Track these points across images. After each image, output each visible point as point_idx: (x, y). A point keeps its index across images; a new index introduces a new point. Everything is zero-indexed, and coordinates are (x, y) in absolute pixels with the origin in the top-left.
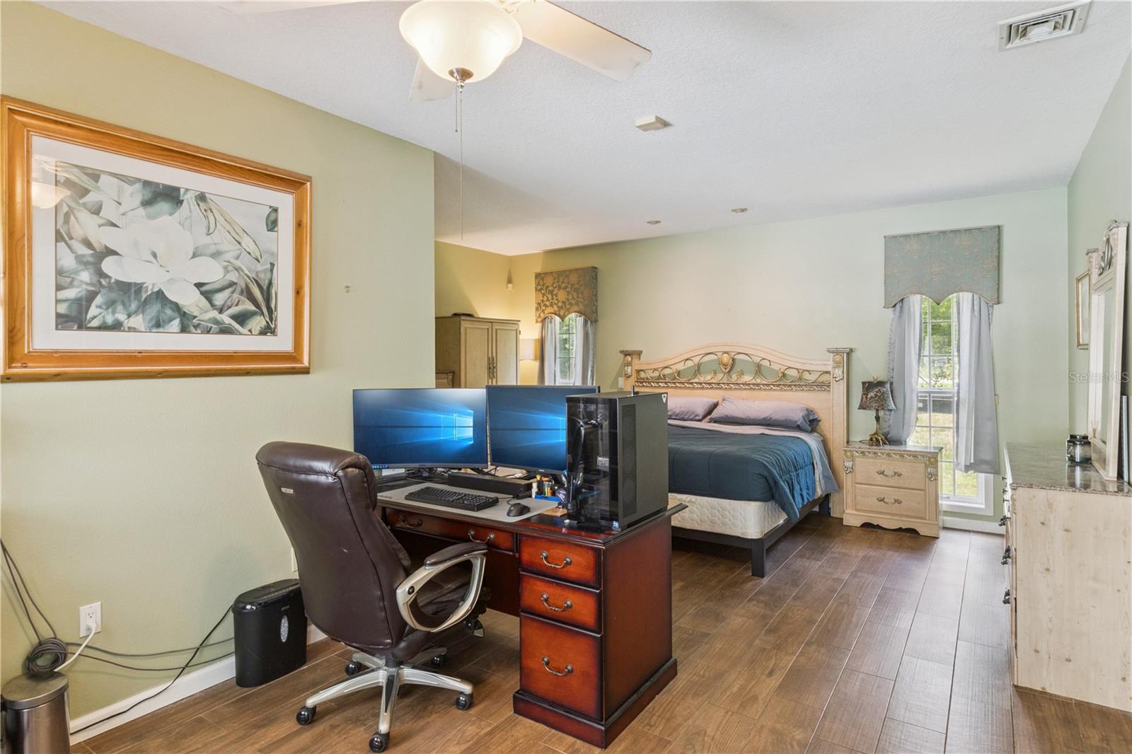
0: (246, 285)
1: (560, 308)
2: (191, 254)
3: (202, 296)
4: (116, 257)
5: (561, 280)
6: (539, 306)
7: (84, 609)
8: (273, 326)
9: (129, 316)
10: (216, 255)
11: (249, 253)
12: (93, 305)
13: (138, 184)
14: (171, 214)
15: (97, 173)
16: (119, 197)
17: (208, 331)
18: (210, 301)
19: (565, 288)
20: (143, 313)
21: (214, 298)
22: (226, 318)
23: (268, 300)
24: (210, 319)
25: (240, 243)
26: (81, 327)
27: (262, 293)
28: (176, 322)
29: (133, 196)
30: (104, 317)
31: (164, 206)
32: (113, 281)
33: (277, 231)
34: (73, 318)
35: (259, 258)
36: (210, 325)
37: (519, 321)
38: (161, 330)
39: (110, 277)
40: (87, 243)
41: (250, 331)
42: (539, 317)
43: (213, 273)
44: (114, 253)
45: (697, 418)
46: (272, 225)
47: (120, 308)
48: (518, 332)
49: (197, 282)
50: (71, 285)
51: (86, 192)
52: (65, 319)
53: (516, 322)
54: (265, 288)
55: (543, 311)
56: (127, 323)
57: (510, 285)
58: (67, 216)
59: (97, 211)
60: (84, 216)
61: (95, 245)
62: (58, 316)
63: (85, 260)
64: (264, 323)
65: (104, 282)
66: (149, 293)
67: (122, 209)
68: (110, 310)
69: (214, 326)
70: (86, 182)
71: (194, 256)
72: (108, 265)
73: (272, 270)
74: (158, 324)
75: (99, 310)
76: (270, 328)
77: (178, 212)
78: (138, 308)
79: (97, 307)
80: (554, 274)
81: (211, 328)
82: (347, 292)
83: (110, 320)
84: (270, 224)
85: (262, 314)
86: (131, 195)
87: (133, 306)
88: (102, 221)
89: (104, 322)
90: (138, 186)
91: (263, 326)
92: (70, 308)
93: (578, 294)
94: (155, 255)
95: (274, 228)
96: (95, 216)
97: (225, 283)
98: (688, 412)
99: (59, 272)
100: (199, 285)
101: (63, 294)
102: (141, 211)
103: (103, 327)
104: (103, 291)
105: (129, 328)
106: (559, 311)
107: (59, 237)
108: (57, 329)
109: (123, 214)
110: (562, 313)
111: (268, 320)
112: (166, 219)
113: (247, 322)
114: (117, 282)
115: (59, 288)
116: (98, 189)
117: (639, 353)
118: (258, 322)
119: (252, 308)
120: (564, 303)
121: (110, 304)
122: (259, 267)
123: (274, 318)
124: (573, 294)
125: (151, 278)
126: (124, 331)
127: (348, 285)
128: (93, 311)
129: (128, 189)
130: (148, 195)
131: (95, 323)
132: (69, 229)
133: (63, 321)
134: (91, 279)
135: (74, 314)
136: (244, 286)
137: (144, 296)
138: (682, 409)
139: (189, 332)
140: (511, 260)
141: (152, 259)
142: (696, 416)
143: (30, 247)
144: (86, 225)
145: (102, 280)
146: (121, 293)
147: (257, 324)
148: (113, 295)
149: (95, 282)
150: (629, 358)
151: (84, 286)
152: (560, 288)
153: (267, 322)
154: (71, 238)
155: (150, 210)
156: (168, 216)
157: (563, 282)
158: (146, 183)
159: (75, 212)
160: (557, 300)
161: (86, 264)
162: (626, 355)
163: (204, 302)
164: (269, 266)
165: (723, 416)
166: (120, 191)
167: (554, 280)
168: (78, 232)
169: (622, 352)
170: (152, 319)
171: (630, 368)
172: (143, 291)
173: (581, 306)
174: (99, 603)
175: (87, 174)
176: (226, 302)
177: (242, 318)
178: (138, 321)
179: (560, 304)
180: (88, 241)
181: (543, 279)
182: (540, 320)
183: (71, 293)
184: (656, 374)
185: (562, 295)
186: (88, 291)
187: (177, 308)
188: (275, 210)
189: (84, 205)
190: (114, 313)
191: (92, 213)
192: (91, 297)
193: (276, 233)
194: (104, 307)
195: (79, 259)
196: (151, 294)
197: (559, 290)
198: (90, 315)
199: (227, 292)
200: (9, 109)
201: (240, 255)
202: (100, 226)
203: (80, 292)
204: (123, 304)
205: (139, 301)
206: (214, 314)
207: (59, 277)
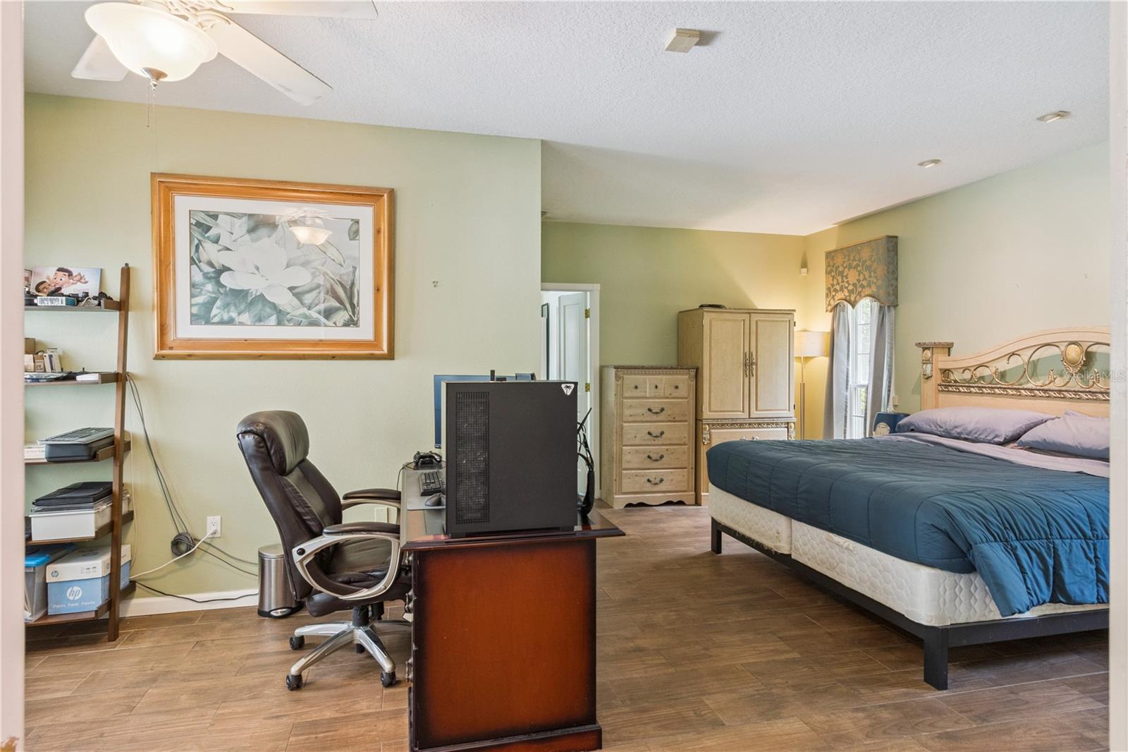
0: (331, 286)
1: (851, 292)
2: (285, 265)
3: (294, 297)
4: (231, 272)
5: (852, 258)
6: (830, 291)
7: (210, 519)
8: (355, 319)
9: (239, 314)
10: (305, 264)
11: (333, 260)
12: (215, 307)
13: (244, 218)
14: (269, 237)
15: (216, 213)
16: (231, 229)
17: (299, 324)
18: (301, 301)
19: (856, 267)
20: (249, 311)
21: (303, 298)
22: (313, 314)
23: (351, 298)
24: (301, 314)
25: (325, 253)
26: (208, 322)
27: (346, 292)
28: (274, 318)
29: (241, 226)
30: (222, 315)
31: (263, 231)
32: (228, 289)
33: (359, 240)
34: (202, 316)
35: (343, 263)
36: (301, 319)
37: (794, 310)
38: (262, 323)
39: (226, 287)
40: (210, 264)
41: (335, 323)
42: (829, 305)
43: (302, 278)
44: (229, 269)
45: (996, 440)
46: (354, 234)
47: (232, 308)
48: (792, 324)
49: (290, 286)
50: (200, 294)
51: (209, 228)
52: (196, 317)
53: (790, 312)
54: (348, 287)
55: (833, 297)
56: (237, 320)
57: (804, 270)
58: (197, 247)
59: (216, 241)
60: (208, 245)
61: (216, 265)
62: (192, 315)
63: (209, 276)
64: (347, 317)
65: (221, 290)
66: (254, 296)
67: (234, 237)
68: (226, 310)
69: (304, 320)
70: (209, 222)
71: (288, 266)
72: (225, 278)
73: (354, 272)
74: (259, 320)
75: (218, 311)
76: (353, 321)
77: (274, 235)
78: (246, 308)
79: (217, 308)
80: (845, 251)
81: (301, 322)
82: (435, 286)
83: (226, 317)
84: (351, 234)
85: (346, 309)
86: (240, 226)
87: (242, 307)
88: (220, 248)
89: (222, 319)
90: (245, 219)
91: (346, 319)
92: (199, 310)
93: (870, 272)
94: (257, 268)
95: (356, 237)
96: (215, 245)
97: (314, 286)
98: (985, 430)
99: (193, 285)
100: (291, 289)
101: (195, 300)
102: (247, 236)
103: (222, 323)
104: (221, 297)
105: (239, 322)
106: (850, 296)
107: (193, 261)
108: (191, 324)
109: (235, 241)
110: (852, 299)
111: (351, 314)
112: (266, 241)
113: (333, 316)
114: (231, 289)
115: (192, 296)
116: (217, 225)
117: (948, 348)
118: (343, 316)
119: (337, 304)
120: (854, 285)
121: (226, 306)
122: (343, 271)
123: (357, 313)
124: (865, 273)
125: (254, 285)
126: (235, 325)
127: (435, 280)
128: (215, 311)
129: (237, 222)
130: (252, 223)
131: (216, 320)
132: (199, 256)
133: (195, 319)
134: (213, 289)
135: (202, 313)
136: (329, 287)
137: (250, 299)
138: (978, 426)
139: (284, 325)
140: (805, 239)
141: (256, 272)
142: (997, 436)
143: (174, 270)
144: (210, 251)
145: (220, 289)
146: (233, 298)
147: (341, 318)
148: (228, 299)
149: (216, 291)
150: (928, 353)
151: (209, 294)
152: (850, 267)
153: (350, 316)
154: (200, 262)
155: (254, 235)
156: (267, 238)
157: (854, 260)
158: (250, 216)
159: (202, 243)
160: (847, 282)
161: (210, 278)
162: (924, 349)
163: (295, 301)
164: (351, 269)
165: (1039, 440)
166: (232, 224)
167: (845, 258)
168: (204, 257)
169: (918, 345)
170: (255, 316)
171: (929, 366)
172: (249, 295)
173: (874, 289)
174: (220, 517)
175: (209, 216)
176: (314, 300)
177: (328, 313)
178: (245, 317)
179: (851, 288)
180: (211, 262)
181: (833, 259)
182: (829, 308)
183: (200, 299)
184: (967, 375)
185: (853, 276)
186: (211, 297)
187: (274, 307)
188: (357, 222)
189: (208, 238)
190: (228, 312)
191: (214, 243)
192: (214, 300)
193: (358, 241)
194: (222, 308)
195: (206, 275)
196: (255, 298)
197: (849, 270)
198: (212, 314)
199: (315, 293)
200: (160, 181)
201: (325, 262)
202: (219, 251)
203: (205, 299)
204: (235, 305)
205: (246, 303)
206: (305, 310)
207: (192, 289)
